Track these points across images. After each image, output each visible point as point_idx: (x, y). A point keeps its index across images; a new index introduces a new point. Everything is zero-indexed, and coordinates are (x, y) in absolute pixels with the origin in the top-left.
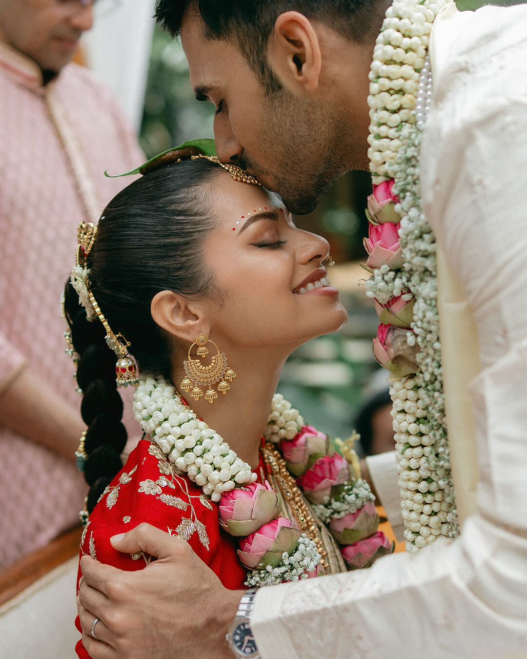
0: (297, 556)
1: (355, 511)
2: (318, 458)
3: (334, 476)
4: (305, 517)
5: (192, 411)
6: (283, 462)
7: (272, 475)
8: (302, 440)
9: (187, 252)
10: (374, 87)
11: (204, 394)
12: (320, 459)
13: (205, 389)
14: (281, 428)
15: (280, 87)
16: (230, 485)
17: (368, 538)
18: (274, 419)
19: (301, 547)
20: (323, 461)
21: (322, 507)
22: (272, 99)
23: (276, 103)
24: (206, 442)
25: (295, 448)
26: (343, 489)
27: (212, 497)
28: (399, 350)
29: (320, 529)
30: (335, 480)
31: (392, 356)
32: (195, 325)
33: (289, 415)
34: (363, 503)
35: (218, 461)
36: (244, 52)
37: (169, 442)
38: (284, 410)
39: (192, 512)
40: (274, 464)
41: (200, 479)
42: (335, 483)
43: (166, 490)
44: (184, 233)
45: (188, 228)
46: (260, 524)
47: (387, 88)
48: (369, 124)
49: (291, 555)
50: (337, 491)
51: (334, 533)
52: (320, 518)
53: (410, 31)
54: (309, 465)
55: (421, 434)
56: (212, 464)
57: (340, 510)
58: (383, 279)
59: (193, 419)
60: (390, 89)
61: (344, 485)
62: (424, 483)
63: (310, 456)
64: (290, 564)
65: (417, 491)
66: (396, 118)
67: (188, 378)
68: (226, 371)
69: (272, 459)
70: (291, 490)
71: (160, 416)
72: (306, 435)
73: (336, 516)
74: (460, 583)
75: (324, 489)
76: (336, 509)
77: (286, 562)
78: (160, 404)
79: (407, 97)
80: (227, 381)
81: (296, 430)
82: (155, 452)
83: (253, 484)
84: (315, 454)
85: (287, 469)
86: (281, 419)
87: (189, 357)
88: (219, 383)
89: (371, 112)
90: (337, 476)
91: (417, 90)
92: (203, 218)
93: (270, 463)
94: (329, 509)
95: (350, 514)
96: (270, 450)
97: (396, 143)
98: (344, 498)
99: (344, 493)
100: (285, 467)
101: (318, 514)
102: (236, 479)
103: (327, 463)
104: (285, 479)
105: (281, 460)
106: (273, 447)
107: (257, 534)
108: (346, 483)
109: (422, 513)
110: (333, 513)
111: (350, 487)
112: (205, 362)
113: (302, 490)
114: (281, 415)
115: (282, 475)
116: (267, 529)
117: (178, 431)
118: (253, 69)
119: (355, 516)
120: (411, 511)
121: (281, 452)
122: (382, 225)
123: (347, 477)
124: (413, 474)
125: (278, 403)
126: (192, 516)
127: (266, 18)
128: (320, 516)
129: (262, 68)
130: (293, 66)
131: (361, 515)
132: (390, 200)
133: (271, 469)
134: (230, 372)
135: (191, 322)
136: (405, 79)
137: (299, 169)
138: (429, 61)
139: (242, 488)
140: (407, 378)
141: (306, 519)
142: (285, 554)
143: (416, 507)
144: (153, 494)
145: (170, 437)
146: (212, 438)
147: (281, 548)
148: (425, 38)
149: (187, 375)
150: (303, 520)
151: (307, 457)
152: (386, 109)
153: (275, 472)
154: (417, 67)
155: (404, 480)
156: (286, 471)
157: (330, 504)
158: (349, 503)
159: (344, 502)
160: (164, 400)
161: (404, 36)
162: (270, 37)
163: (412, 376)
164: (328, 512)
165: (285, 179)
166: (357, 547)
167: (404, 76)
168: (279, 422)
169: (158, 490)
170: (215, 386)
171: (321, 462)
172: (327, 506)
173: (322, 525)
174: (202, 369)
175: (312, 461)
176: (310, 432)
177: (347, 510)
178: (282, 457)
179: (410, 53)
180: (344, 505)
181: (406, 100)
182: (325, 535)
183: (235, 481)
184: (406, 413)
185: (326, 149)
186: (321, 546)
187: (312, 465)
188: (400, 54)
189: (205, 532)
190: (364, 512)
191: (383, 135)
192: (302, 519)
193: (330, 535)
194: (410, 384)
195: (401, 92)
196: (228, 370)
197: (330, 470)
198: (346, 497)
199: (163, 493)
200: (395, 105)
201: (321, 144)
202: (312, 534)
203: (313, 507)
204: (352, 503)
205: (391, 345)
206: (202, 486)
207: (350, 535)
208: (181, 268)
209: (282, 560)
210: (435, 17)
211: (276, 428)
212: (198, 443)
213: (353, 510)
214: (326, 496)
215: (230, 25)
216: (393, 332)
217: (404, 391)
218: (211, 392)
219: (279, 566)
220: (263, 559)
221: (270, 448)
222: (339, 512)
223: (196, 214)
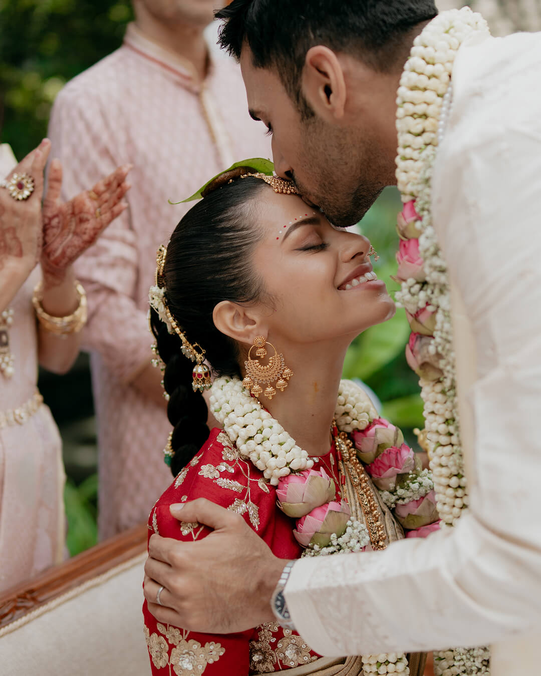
0: (345, 537)
1: (418, 499)
2: (386, 448)
3: (400, 464)
4: (369, 501)
5: (259, 403)
6: (354, 451)
7: (343, 462)
8: (372, 431)
9: (238, 265)
10: (400, 112)
11: (263, 392)
12: (387, 449)
13: (264, 387)
14: (353, 419)
15: (313, 114)
16: (286, 471)
17: (431, 523)
18: (347, 411)
19: (349, 530)
20: (390, 450)
21: (387, 493)
22: (307, 125)
23: (311, 128)
24: (266, 431)
25: (365, 438)
26: (408, 477)
27: (271, 481)
28: (425, 357)
29: (384, 513)
30: (401, 469)
31: (420, 362)
32: (253, 330)
33: (361, 407)
34: (426, 491)
35: (276, 449)
36: (282, 81)
37: (234, 431)
38: (357, 402)
39: (247, 494)
40: (345, 451)
41: (260, 465)
42: (401, 471)
43: (224, 475)
44: (233, 247)
45: (237, 242)
46: (312, 507)
47: (411, 113)
48: (397, 146)
49: (339, 537)
50: (401, 479)
51: (399, 518)
52: (386, 504)
53: (433, 58)
54: (377, 454)
55: (450, 434)
56: (270, 451)
57: (404, 496)
58: (410, 291)
59: (256, 409)
60: (415, 114)
61: (408, 474)
62: (454, 479)
63: (378, 445)
64: (338, 544)
65: (449, 486)
66: (420, 141)
67: (248, 377)
68: (284, 371)
69: (344, 447)
70: (359, 476)
71: (228, 408)
72: (377, 426)
73: (400, 502)
74: (447, 576)
75: (391, 477)
76: (401, 495)
77: (335, 543)
78: (228, 397)
79: (430, 121)
80: (285, 379)
81: (368, 422)
82: (222, 439)
83: (307, 471)
84: (383, 444)
85: (358, 457)
86: (354, 412)
87: (249, 358)
88: (277, 381)
89: (399, 135)
90: (403, 465)
91: (439, 114)
92: (249, 231)
93: (341, 450)
94: (394, 495)
95: (414, 500)
96: (342, 439)
97: (419, 164)
98: (409, 486)
99: (408, 482)
100: (355, 456)
101: (384, 499)
102: (291, 466)
103: (394, 452)
104: (354, 466)
105: (352, 449)
106: (346, 435)
107: (308, 516)
108: (411, 472)
109: (454, 506)
110: (398, 500)
111: (414, 476)
112: (263, 362)
113: (371, 476)
114: (354, 407)
115: (352, 462)
116: (318, 512)
117: (242, 421)
118: (290, 96)
119: (418, 502)
120: (444, 504)
121: (353, 441)
122: (409, 240)
123: (413, 467)
124: (444, 471)
125: (352, 396)
126: (246, 497)
127: (299, 51)
128: (386, 502)
129: (297, 96)
130: (322, 95)
131: (425, 501)
132: (414, 218)
133: (341, 456)
134: (287, 371)
135: (249, 327)
136: (428, 104)
137: (335, 190)
138: (451, 86)
139: (297, 474)
140: (436, 381)
141: (370, 504)
142: (334, 536)
143: (448, 500)
144: (211, 478)
145: (235, 427)
146: (271, 427)
147: (329, 530)
148: (448, 65)
149: (248, 374)
150: (367, 505)
151: (376, 446)
152: (410, 132)
153: (345, 459)
154: (440, 92)
155: (437, 476)
156: (355, 459)
157: (396, 491)
158: (413, 491)
159: (408, 490)
160: (232, 393)
161: (428, 63)
162: (304, 69)
163: (439, 381)
164: (393, 499)
165: (324, 198)
166: (420, 531)
167: (427, 101)
168: (351, 414)
169: (217, 474)
170: (273, 385)
171: (389, 451)
172: (393, 492)
173: (386, 510)
174: (260, 369)
175: (380, 450)
176: (382, 424)
177: (411, 497)
178: (354, 446)
179: (433, 80)
180: (408, 493)
181: (427, 124)
182: (388, 519)
183: (290, 468)
184: (436, 414)
185: (358, 171)
186: (382, 529)
187: (380, 454)
188: (423, 81)
189: (256, 513)
190: (427, 499)
191: (408, 156)
192: (366, 503)
193: (394, 520)
194: (439, 388)
195: (425, 116)
196: (285, 369)
197: (397, 459)
198: (411, 484)
199: (220, 477)
200: (418, 129)
201: (352, 167)
202: (374, 518)
203: (380, 493)
204: (415, 491)
205: (419, 352)
206: (263, 471)
207: (413, 520)
208: (234, 280)
209: (330, 541)
210: (460, 44)
211: (349, 419)
212: (259, 432)
213: (417, 497)
214: (391, 483)
215: (272, 57)
216: (420, 340)
217: (433, 394)
218: (269, 389)
219: (328, 546)
220: (312, 539)
221: (343, 437)
222: (403, 499)
223: (242, 229)
